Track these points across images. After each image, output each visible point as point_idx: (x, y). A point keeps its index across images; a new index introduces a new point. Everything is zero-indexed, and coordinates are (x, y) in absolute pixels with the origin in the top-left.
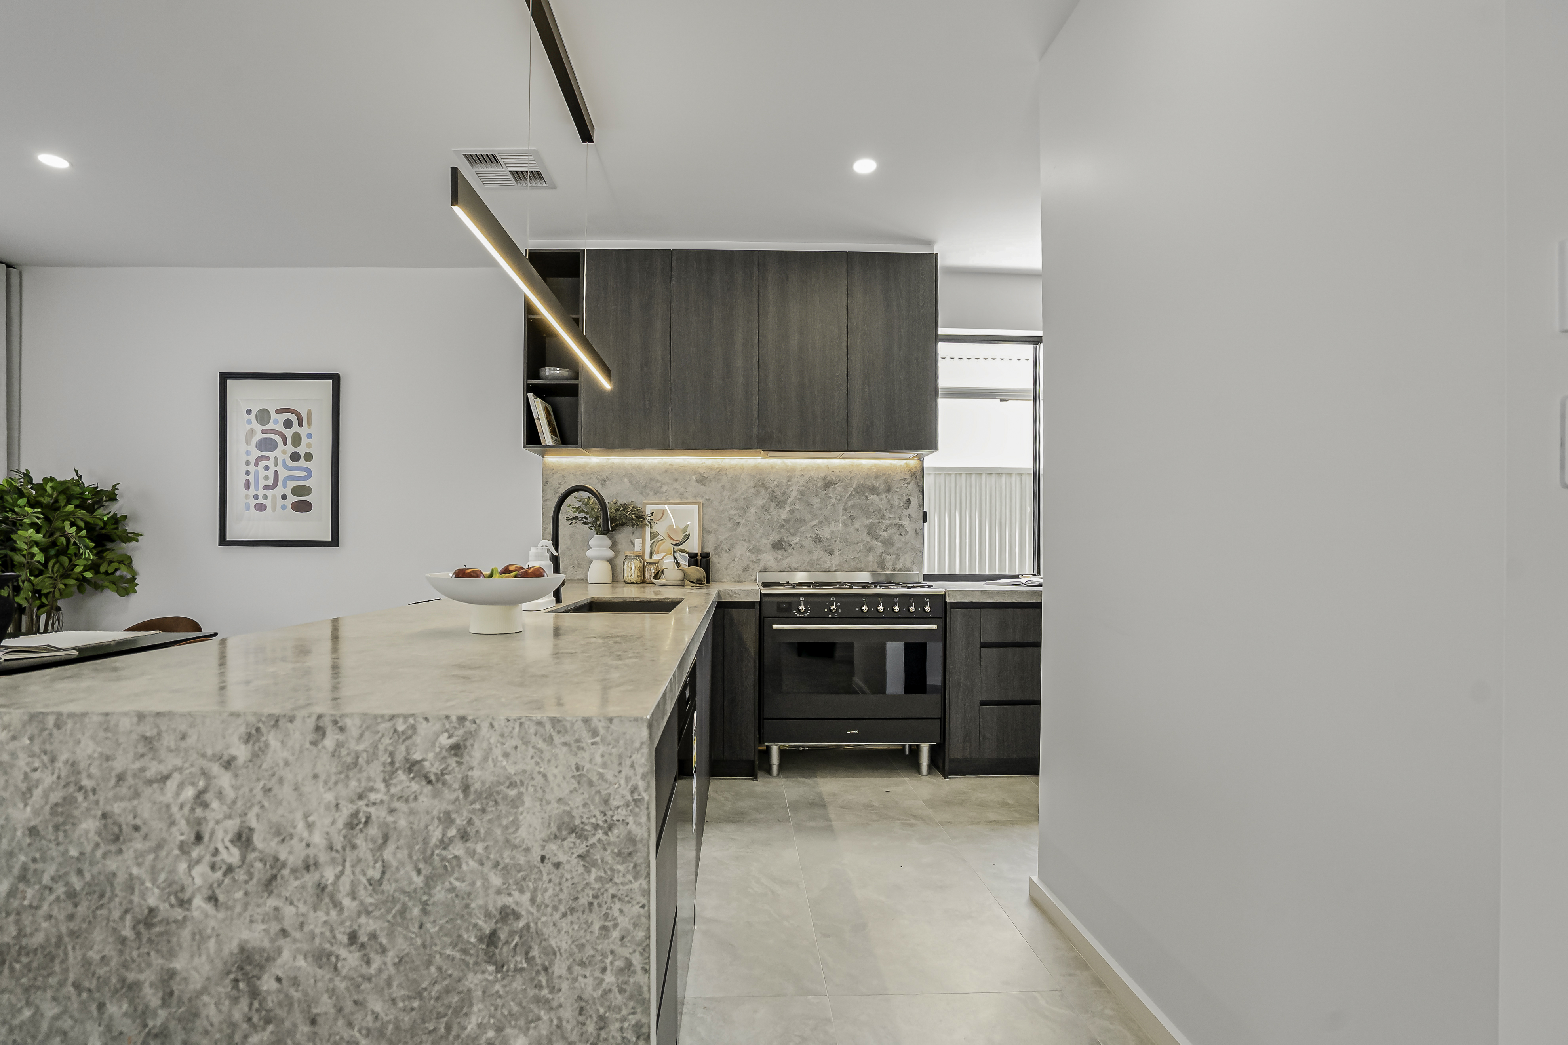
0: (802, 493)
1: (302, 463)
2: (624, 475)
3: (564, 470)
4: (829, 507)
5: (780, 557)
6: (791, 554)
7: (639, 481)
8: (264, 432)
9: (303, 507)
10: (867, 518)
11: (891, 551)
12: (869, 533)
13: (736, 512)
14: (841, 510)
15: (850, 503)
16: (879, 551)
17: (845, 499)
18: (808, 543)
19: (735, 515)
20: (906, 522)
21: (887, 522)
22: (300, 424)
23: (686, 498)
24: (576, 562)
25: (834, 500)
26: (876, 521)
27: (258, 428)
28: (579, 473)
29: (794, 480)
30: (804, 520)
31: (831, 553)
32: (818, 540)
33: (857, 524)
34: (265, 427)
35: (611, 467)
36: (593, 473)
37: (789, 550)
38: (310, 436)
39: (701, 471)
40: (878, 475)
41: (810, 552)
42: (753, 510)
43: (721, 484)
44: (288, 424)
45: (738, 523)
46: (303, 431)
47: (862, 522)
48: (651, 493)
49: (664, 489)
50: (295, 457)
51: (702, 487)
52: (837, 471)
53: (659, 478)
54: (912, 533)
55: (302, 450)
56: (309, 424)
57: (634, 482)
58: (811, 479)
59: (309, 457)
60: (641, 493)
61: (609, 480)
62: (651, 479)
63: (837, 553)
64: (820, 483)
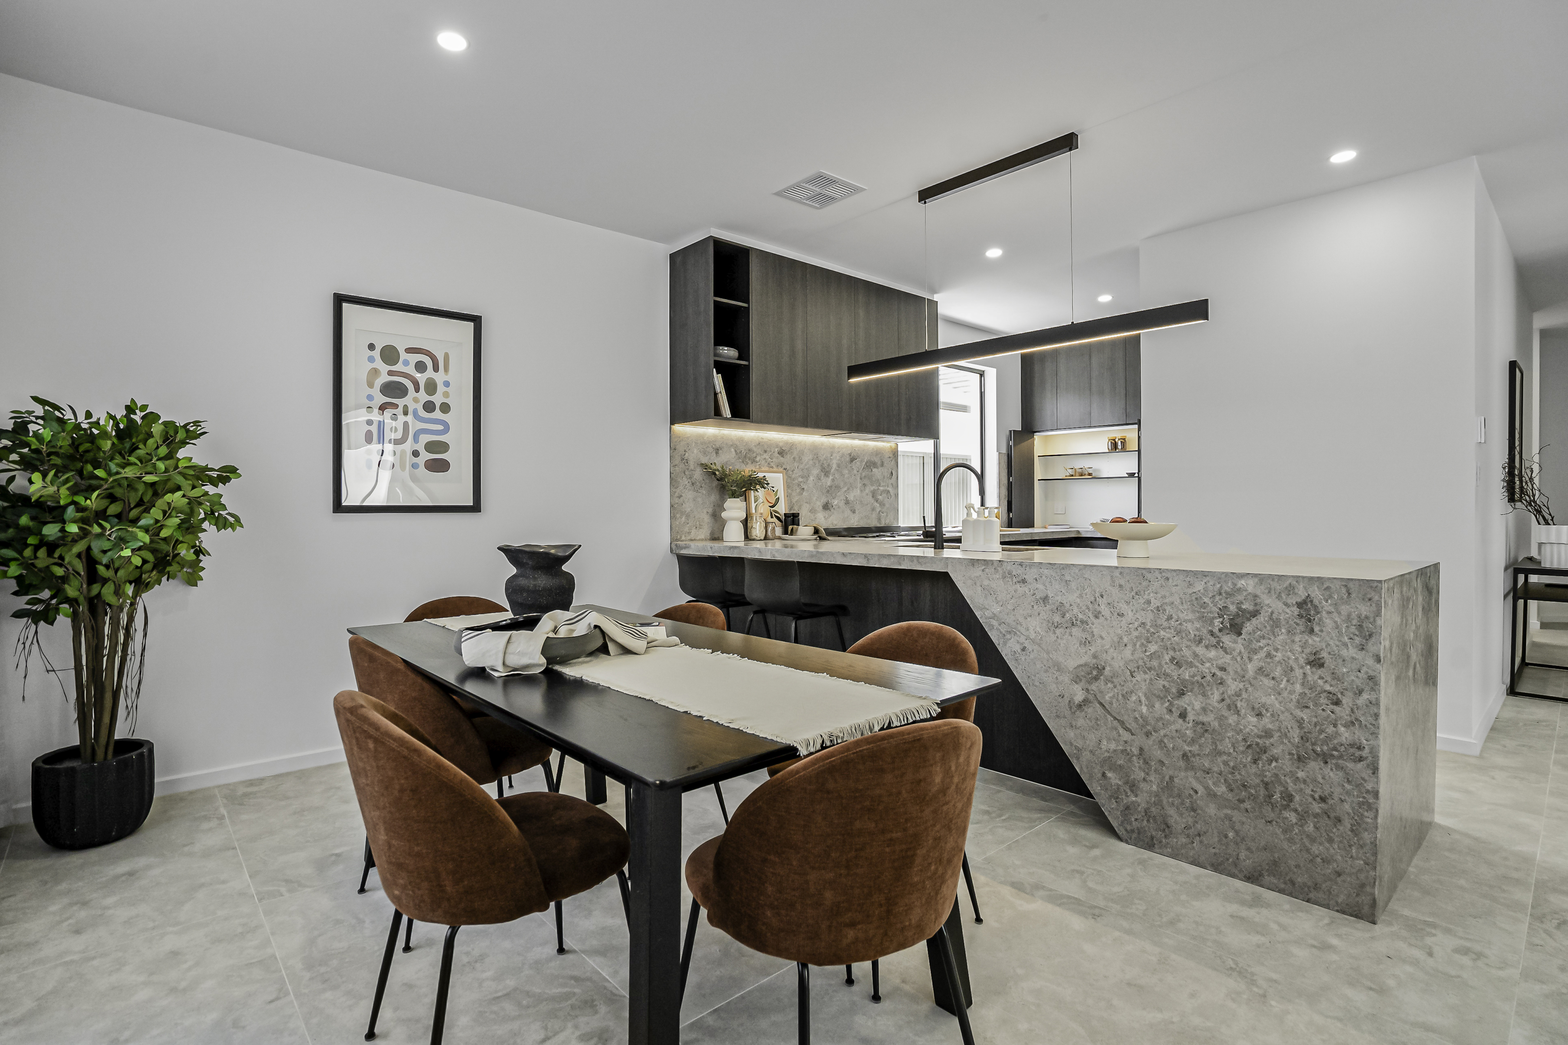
0: (839, 466)
1: (437, 414)
2: (732, 445)
3: (688, 438)
4: (853, 477)
5: (827, 516)
6: (833, 513)
7: (741, 451)
8: (391, 373)
9: (439, 466)
10: (872, 485)
11: (883, 510)
12: (873, 497)
13: (802, 480)
14: (859, 479)
15: (864, 474)
16: (878, 510)
17: (860, 471)
18: (842, 504)
19: (801, 482)
20: (890, 489)
21: (881, 488)
22: (436, 369)
23: (772, 467)
24: (698, 523)
25: (855, 472)
26: (876, 488)
27: (384, 368)
28: (699, 442)
29: (834, 455)
30: (840, 487)
31: (854, 512)
32: (847, 502)
33: (867, 491)
34: (393, 368)
35: (722, 438)
36: (709, 442)
37: (832, 510)
38: (447, 384)
39: (781, 444)
40: (878, 452)
41: (843, 512)
42: (811, 478)
43: (793, 457)
44: (420, 367)
45: (803, 489)
46: (439, 378)
47: (870, 488)
48: (750, 462)
49: (758, 459)
50: (429, 407)
51: (782, 458)
52: (857, 449)
53: (755, 449)
54: (893, 496)
55: (438, 399)
56: (446, 369)
57: (738, 451)
58: (843, 455)
59: (445, 408)
60: (743, 462)
61: (721, 449)
62: (749, 450)
63: (857, 512)
64: (848, 459)
